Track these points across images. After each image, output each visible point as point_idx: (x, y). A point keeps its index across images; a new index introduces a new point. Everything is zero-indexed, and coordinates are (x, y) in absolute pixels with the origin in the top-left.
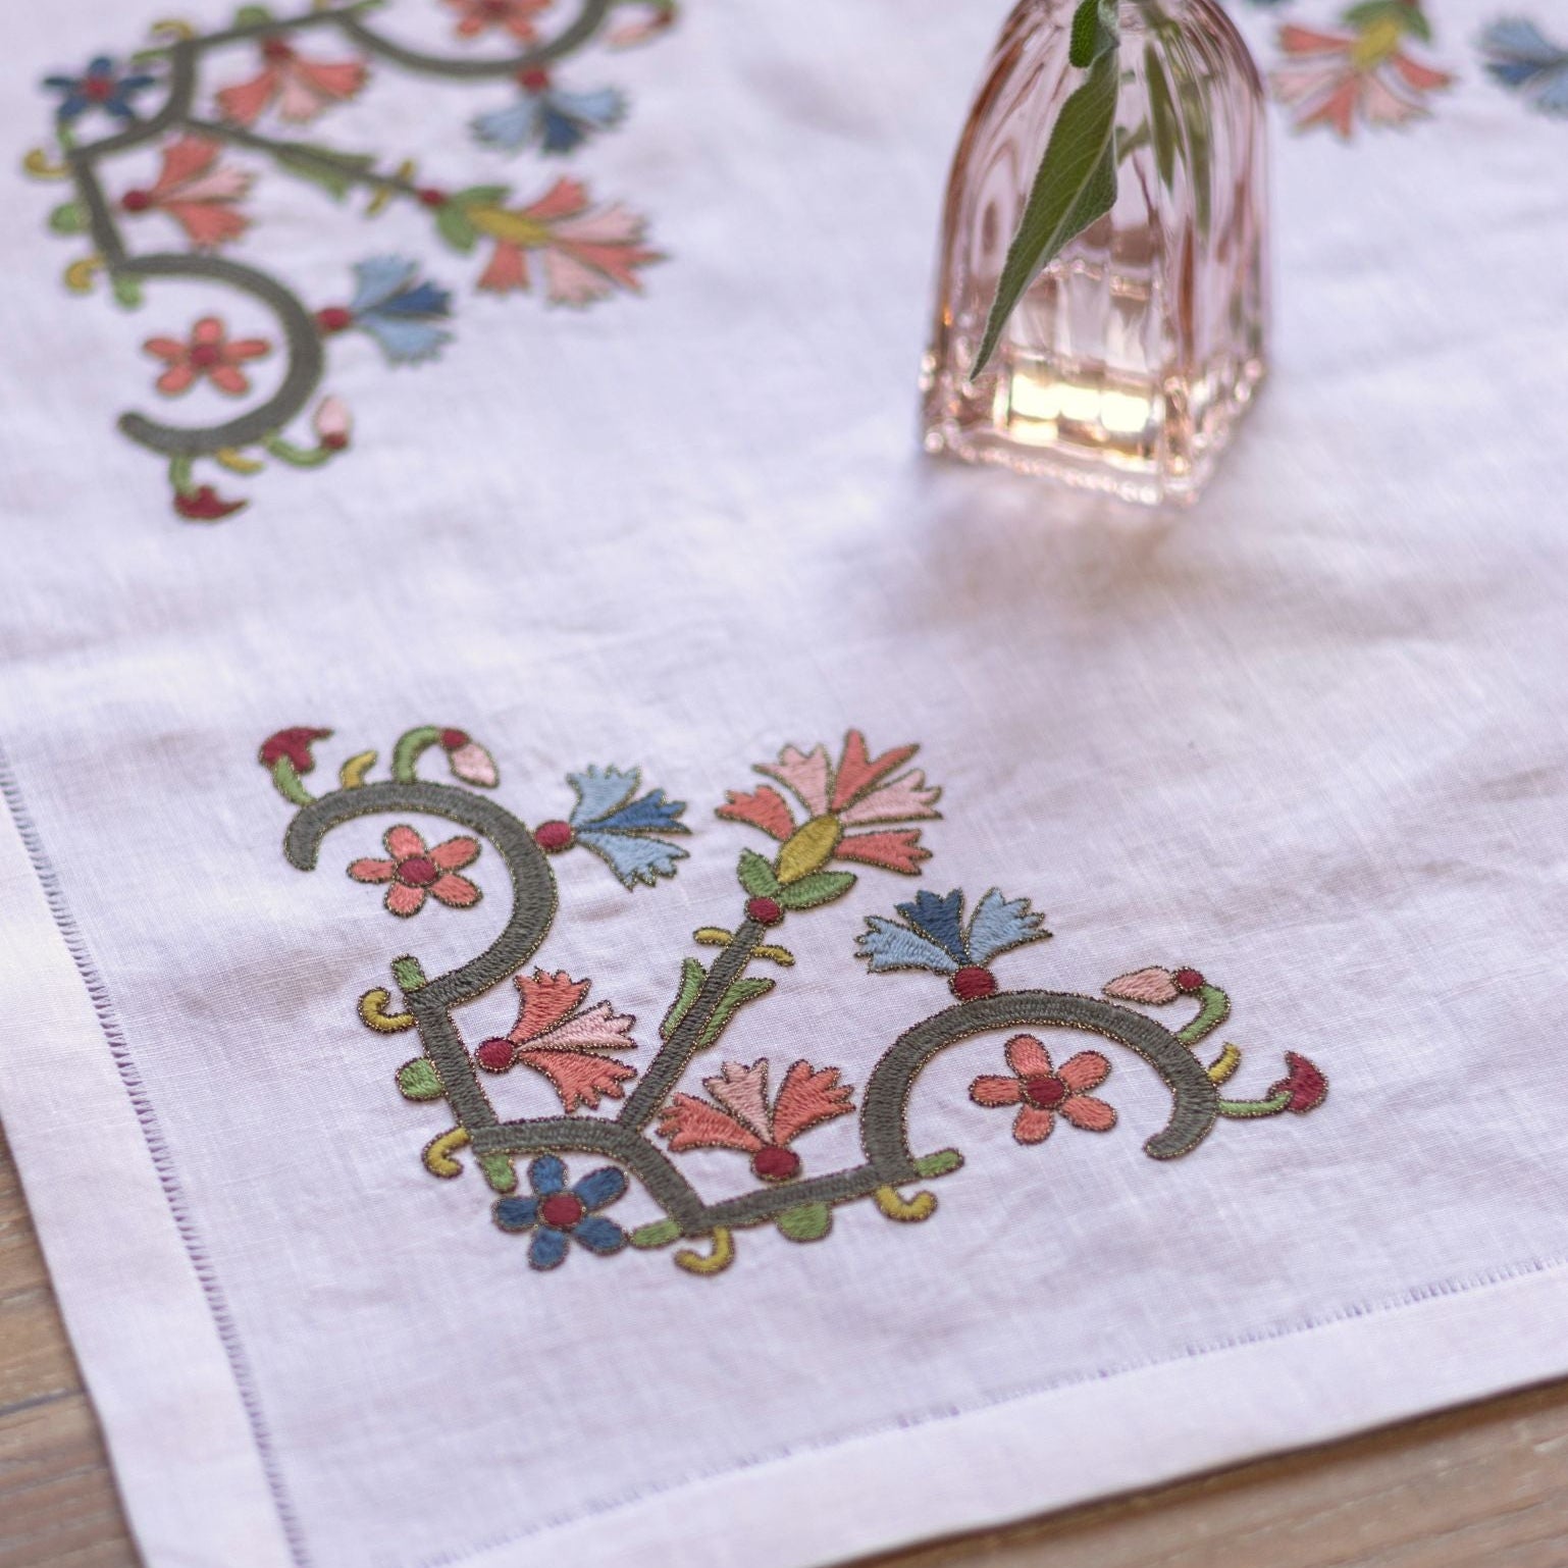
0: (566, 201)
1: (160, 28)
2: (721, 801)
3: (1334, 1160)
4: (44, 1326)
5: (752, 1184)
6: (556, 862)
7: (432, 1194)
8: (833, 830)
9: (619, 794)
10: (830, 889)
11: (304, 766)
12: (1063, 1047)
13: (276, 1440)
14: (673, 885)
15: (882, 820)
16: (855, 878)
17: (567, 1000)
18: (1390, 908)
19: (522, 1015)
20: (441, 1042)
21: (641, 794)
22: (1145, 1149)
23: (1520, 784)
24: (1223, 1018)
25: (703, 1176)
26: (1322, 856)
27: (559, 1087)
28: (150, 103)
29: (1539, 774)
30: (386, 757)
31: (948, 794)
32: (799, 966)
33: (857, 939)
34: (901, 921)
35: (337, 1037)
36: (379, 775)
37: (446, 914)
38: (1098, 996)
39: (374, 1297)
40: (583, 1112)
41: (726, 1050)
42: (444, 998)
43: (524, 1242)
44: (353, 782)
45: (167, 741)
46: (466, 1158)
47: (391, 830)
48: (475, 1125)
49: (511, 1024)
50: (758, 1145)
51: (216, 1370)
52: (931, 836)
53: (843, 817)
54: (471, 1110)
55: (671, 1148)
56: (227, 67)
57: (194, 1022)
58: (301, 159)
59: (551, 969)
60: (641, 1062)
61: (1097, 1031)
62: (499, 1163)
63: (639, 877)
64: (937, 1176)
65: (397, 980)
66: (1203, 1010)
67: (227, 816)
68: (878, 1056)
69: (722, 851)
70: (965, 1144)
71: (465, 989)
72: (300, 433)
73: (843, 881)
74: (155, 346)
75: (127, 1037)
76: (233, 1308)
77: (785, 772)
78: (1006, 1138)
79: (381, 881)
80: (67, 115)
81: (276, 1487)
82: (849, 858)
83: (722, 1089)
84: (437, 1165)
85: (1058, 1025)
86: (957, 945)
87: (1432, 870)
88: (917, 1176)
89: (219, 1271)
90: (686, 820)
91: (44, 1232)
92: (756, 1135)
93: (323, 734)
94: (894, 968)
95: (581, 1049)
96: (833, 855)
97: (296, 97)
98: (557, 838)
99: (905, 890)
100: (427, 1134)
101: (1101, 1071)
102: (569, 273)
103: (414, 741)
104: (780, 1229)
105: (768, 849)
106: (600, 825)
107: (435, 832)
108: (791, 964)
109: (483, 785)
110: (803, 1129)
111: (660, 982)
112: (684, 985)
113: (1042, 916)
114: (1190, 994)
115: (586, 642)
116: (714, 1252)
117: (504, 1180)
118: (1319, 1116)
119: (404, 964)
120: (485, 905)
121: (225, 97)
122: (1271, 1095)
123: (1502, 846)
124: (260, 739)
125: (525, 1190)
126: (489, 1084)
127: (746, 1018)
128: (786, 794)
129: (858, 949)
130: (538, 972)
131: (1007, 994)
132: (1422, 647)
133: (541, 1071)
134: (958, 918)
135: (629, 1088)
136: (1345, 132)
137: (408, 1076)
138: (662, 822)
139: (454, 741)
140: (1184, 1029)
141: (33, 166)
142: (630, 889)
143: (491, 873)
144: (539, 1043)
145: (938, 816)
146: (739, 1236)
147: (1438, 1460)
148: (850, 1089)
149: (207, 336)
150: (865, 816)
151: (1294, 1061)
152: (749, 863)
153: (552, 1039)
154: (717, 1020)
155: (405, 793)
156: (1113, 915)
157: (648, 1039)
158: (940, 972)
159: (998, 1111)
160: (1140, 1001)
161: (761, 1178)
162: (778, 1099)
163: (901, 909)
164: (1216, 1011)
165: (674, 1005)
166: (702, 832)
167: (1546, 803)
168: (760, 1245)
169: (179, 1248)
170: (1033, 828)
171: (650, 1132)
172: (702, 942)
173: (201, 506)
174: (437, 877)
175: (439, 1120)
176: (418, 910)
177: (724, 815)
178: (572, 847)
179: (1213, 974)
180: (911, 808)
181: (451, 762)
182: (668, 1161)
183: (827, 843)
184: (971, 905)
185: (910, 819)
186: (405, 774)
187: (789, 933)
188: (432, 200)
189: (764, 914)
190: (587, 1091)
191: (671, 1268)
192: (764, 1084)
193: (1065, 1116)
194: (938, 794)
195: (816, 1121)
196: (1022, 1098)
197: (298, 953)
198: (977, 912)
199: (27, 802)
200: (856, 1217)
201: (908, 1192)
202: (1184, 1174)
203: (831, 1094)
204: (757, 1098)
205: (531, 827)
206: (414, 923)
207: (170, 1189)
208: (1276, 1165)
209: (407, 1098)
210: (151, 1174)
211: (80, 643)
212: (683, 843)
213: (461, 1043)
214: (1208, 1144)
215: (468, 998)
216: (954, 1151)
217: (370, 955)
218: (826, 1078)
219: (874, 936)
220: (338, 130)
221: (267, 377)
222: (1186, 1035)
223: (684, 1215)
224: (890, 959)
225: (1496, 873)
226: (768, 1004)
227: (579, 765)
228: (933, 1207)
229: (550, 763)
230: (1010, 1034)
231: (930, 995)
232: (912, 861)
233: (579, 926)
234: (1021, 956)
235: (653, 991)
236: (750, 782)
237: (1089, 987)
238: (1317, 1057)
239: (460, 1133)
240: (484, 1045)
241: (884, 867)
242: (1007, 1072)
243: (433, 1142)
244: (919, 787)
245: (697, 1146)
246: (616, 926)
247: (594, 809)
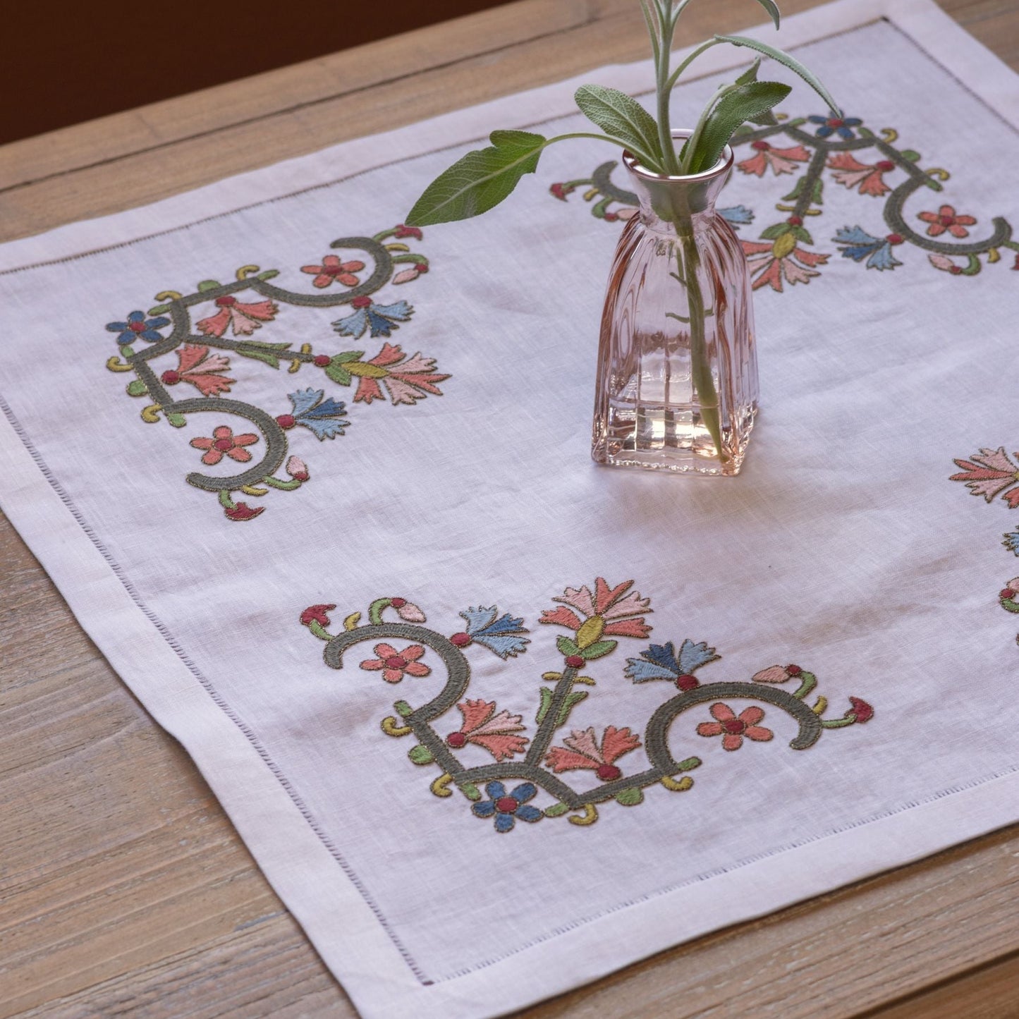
0: (392, 357)
1: (159, 298)
2: (541, 616)
3: (884, 741)
5: (599, 783)
6: (464, 651)
7: (439, 805)
8: (600, 622)
9: (488, 618)
10: (605, 648)
11: (325, 623)
12: (739, 706)
13: (390, 921)
14: (526, 655)
15: (623, 616)
16: (617, 643)
17: (486, 711)
18: (885, 628)
19: (464, 720)
20: (427, 736)
21: (498, 618)
22: (790, 746)
23: (937, 566)
24: (814, 685)
25: (574, 782)
26: (847, 607)
27: (492, 750)
28: (166, 332)
29: (945, 560)
30: (365, 615)
31: (653, 600)
32: (598, 684)
33: (625, 670)
34: (644, 659)
35: (373, 741)
36: (364, 622)
37: (415, 680)
38: (751, 682)
39: (421, 854)
40: (507, 760)
41: (571, 725)
42: (424, 717)
43: (491, 821)
44: (352, 627)
45: (252, 617)
46: (453, 787)
47: (377, 646)
48: (454, 772)
49: (460, 726)
50: (598, 766)
52: (650, 620)
53: (604, 616)
54: (450, 766)
55: (555, 771)
56: (201, 311)
57: (301, 741)
58: (250, 349)
59: (474, 699)
60: (530, 735)
61: (752, 697)
62: (470, 787)
63: (508, 654)
64: (690, 769)
65: (398, 712)
66: (804, 682)
67: (291, 649)
68: (647, 720)
69: (547, 638)
70: (701, 754)
71: (433, 712)
72: (281, 474)
73: (611, 644)
74: (194, 444)
75: (268, 751)
76: (353, 866)
77: (568, 599)
78: (720, 749)
79: (379, 669)
80: (123, 343)
81: (396, 942)
82: (611, 634)
83: (574, 743)
84: (439, 791)
85: (734, 697)
86: (676, 667)
87: (902, 609)
88: (680, 771)
89: (341, 851)
90: (525, 626)
91: (249, 843)
92: (595, 761)
93: (331, 607)
94: (646, 680)
95: (499, 733)
96: (603, 633)
97: (241, 322)
98: (462, 641)
99: (643, 645)
100: (430, 779)
101: (760, 715)
102: (400, 390)
103: (378, 605)
104: (619, 801)
105: (571, 634)
106: (482, 632)
107: (399, 645)
108: (594, 684)
109: (419, 621)
110: (618, 756)
111: (530, 699)
112: (543, 699)
113: (714, 649)
114: (796, 676)
115: (454, 553)
116: (587, 815)
117: (474, 795)
118: (873, 723)
119: (399, 705)
120: (434, 674)
121: (202, 325)
122: (846, 716)
123: (934, 595)
124: (299, 613)
125: (486, 798)
126: (456, 753)
127: (577, 711)
128: (572, 609)
130: (469, 701)
131: (706, 685)
132: (874, 512)
133: (481, 745)
134: (672, 654)
135: (527, 747)
136: (779, 289)
137: (415, 754)
138: (513, 628)
139: (398, 603)
140: (797, 692)
141: (113, 367)
142: (505, 659)
143: (432, 659)
144: (476, 732)
145: (651, 611)
146: (598, 806)
148: (637, 737)
149: (221, 434)
150: (614, 615)
151: (854, 701)
152: (561, 642)
153: (483, 730)
154: (563, 712)
155: (378, 629)
156: (749, 644)
157: (531, 726)
158: (670, 680)
159: (713, 738)
160: (772, 682)
161: (603, 780)
162: (603, 744)
163: (643, 654)
164: (809, 682)
165: (541, 708)
166: (534, 631)
167: (951, 573)
168: (610, 810)
169: (319, 843)
170: (699, 612)
171: (543, 765)
172: (546, 679)
173: (240, 513)
174: (406, 664)
175: (434, 772)
176: (401, 680)
177: (542, 622)
178: (470, 643)
179: (805, 667)
180: (637, 609)
181: (399, 612)
182: (554, 778)
183: (599, 628)
184: (677, 649)
185: (637, 614)
186: (377, 620)
187: (590, 670)
188: (323, 362)
189: (575, 664)
190: (506, 751)
191: (568, 824)
192: (594, 738)
193: (747, 735)
194: (649, 601)
195: (623, 752)
196: (723, 730)
197: (346, 704)
198: (681, 650)
199: (188, 654)
200: (654, 792)
201: (678, 778)
202: (812, 754)
203: (628, 739)
204: (592, 745)
206: (400, 685)
207: (308, 817)
208: (856, 746)
209: (415, 764)
210: (297, 811)
211: (195, 581)
212: (527, 636)
213: (437, 737)
214: (821, 740)
215: (435, 716)
216: (696, 758)
217: (382, 702)
218: (624, 732)
219: (633, 667)
221: (258, 452)
222: (798, 694)
223: (569, 800)
224: (643, 676)
225: (934, 608)
226: (588, 703)
227: (465, 608)
228: (691, 783)
229: (449, 608)
230: (712, 703)
231: (666, 691)
232: (644, 632)
233: (484, 678)
234: (708, 668)
235: (528, 704)
236: (553, 606)
237: (745, 678)
238: (866, 697)
239: (447, 776)
240: (449, 736)
241: (630, 636)
242: (714, 720)
243: (435, 782)
244: (638, 599)
245: (567, 769)
246: (502, 677)
247: (476, 626)
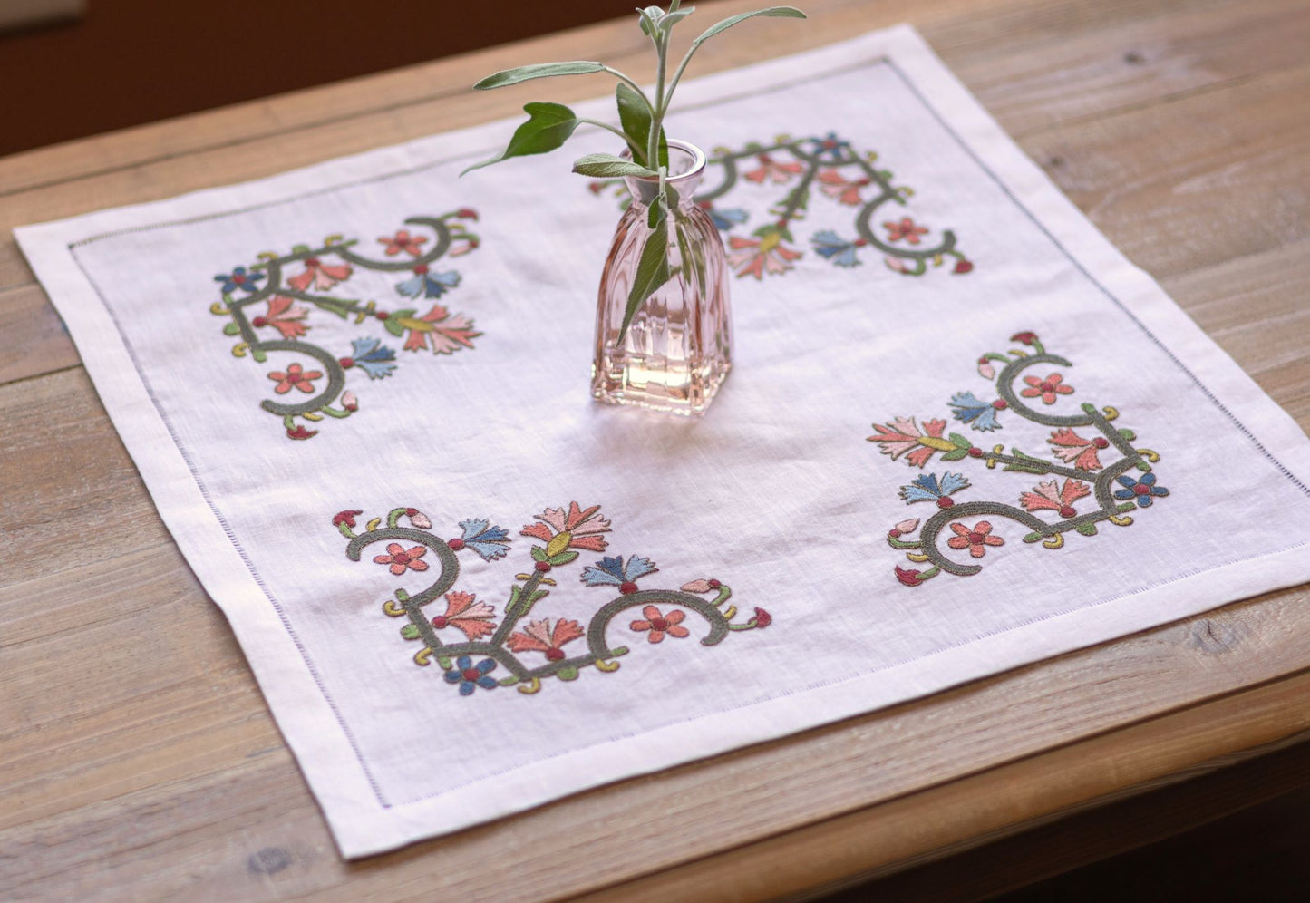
0: (438, 316)
1: (260, 257)
2: (522, 529)
3: (776, 643)
4: (269, 724)
5: (546, 662)
6: (457, 553)
7: (418, 672)
8: (568, 537)
9: (481, 528)
10: (568, 558)
11: (352, 525)
12: (665, 609)
13: (366, 758)
14: (506, 559)
15: (587, 533)
16: (578, 554)
17: (467, 601)
18: (793, 555)
19: (449, 607)
20: (417, 618)
21: (489, 529)
22: (701, 642)
23: (843, 509)
24: (729, 596)
25: (526, 660)
26: (765, 538)
27: (466, 632)
28: (261, 285)
29: (850, 505)
30: (385, 520)
31: (613, 522)
32: (558, 585)
33: (581, 575)
34: (598, 568)
35: (375, 619)
36: (383, 526)
37: (414, 573)
38: (679, 591)
39: (398, 708)
40: (477, 640)
41: (532, 616)
42: (417, 603)
43: (456, 687)
44: (373, 529)
45: (295, 517)
46: (432, 659)
47: (390, 545)
48: (434, 647)
49: (445, 611)
50: (547, 648)
51: (339, 734)
52: (607, 537)
53: (572, 532)
54: (433, 643)
55: (513, 651)
56: (294, 270)
57: (318, 616)
58: (324, 303)
59: (459, 591)
60: (498, 622)
61: (679, 603)
62: (445, 659)
63: (492, 557)
64: (619, 656)
65: (397, 597)
66: (721, 594)
67: (322, 544)
68: (592, 616)
69: (525, 547)
70: (629, 645)
71: (425, 599)
72: (336, 405)
73: (573, 555)
74: (271, 376)
75: (291, 622)
76: (344, 714)
77: (546, 517)
78: (646, 642)
79: (388, 563)
80: (226, 291)
81: (368, 773)
82: (575, 547)
83: (531, 630)
84: (420, 661)
85: (663, 602)
86: (621, 575)
87: (809, 541)
88: (611, 656)
89: (337, 702)
90: (509, 536)
91: (265, 692)
92: (546, 644)
93: (359, 513)
94: (597, 585)
95: (474, 619)
96: (569, 545)
97: (322, 280)
98: (457, 545)
99: (600, 557)
100: (414, 651)
101: (681, 617)
102: (442, 342)
103: (396, 513)
104: (559, 677)
105: (543, 545)
106: (474, 539)
107: (407, 545)
108: (555, 585)
109: (426, 528)
110: (565, 642)
111: (503, 594)
112: (513, 594)
113: (654, 563)
114: (715, 588)
115: (462, 476)
116: (533, 686)
117: (447, 666)
118: (769, 629)
119: (399, 592)
120: (430, 569)
121: (290, 281)
122: (749, 622)
123: (836, 532)
124: (333, 516)
125: (456, 668)
126: (438, 633)
127: (538, 605)
128: (548, 525)
129: (581, 578)
130: (454, 593)
131: (642, 592)
132: (801, 463)
133: (459, 627)
134: (621, 565)
135: (494, 631)
136: (759, 278)
137: (405, 631)
138: (499, 538)
139: (412, 513)
140: (714, 601)
141: (215, 310)
142: (488, 561)
143: (432, 558)
144: (457, 617)
145: (610, 530)
146: (543, 680)
147: (823, 743)
148: (582, 628)
149: (294, 370)
150: (581, 532)
151: (758, 610)
152: (535, 550)
153: (462, 615)
154: (527, 606)
155: (393, 532)
156: (683, 562)
157: (500, 615)
158: (615, 585)
159: (642, 633)
160: (695, 592)
161: (549, 660)
162: (554, 632)
163: (598, 564)
164: (726, 594)
165: (510, 601)
166: (515, 540)
167: (853, 515)
168: (551, 683)
169: (320, 695)
170: (648, 533)
171: (504, 646)
172: (519, 579)
173: (298, 434)
174: (410, 560)
175: (419, 646)
176: (403, 572)
177: (522, 534)
178: (463, 548)
179: (724, 581)
180: (599, 528)
181: (411, 520)
182: (511, 656)
183: (566, 541)
184: (625, 561)
185: (599, 532)
186: (393, 525)
187: (554, 574)
188: (383, 317)
189: (543, 568)
190: (477, 632)
191: (516, 693)
192: (548, 627)
193: (669, 632)
194: (610, 523)
195: (570, 640)
196: (651, 628)
197: (357, 589)
198: (628, 563)
199: (240, 542)
200: (588, 672)
201: (608, 662)
202: (716, 650)
203: (575, 629)
204: (545, 632)
205: (446, 541)
206: (402, 577)
207: (315, 674)
208: (753, 646)
209: (406, 639)
210: (306, 669)
211: (255, 486)
212: (509, 545)
213: (425, 619)
214: (726, 640)
215: (426, 603)
216: (624, 647)
217: (386, 589)
218: (572, 624)
219: (588, 574)
220: (341, 292)
221: (321, 386)
222: (714, 603)
223: (520, 674)
224: (595, 581)
225: (835, 541)
226: (547, 599)
227: (463, 519)
228: (618, 667)
229: (451, 519)
230: (645, 606)
231: (613, 593)
232: (602, 547)
233: (469, 576)
234: (647, 578)
235: (499, 597)
236: (534, 522)
237: (675, 587)
238: (768, 608)
239: (428, 650)
240: (435, 619)
241: (590, 549)
242: (644, 619)
243: (418, 654)
244: (602, 520)
245: (522, 650)
246: (484, 575)
247: (470, 534)
